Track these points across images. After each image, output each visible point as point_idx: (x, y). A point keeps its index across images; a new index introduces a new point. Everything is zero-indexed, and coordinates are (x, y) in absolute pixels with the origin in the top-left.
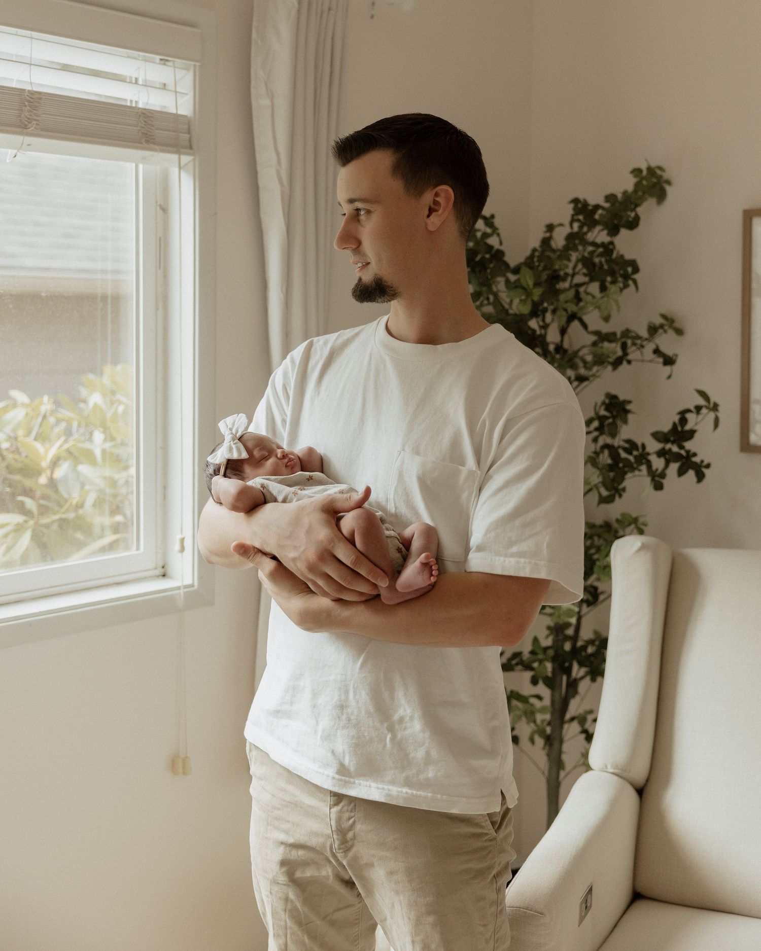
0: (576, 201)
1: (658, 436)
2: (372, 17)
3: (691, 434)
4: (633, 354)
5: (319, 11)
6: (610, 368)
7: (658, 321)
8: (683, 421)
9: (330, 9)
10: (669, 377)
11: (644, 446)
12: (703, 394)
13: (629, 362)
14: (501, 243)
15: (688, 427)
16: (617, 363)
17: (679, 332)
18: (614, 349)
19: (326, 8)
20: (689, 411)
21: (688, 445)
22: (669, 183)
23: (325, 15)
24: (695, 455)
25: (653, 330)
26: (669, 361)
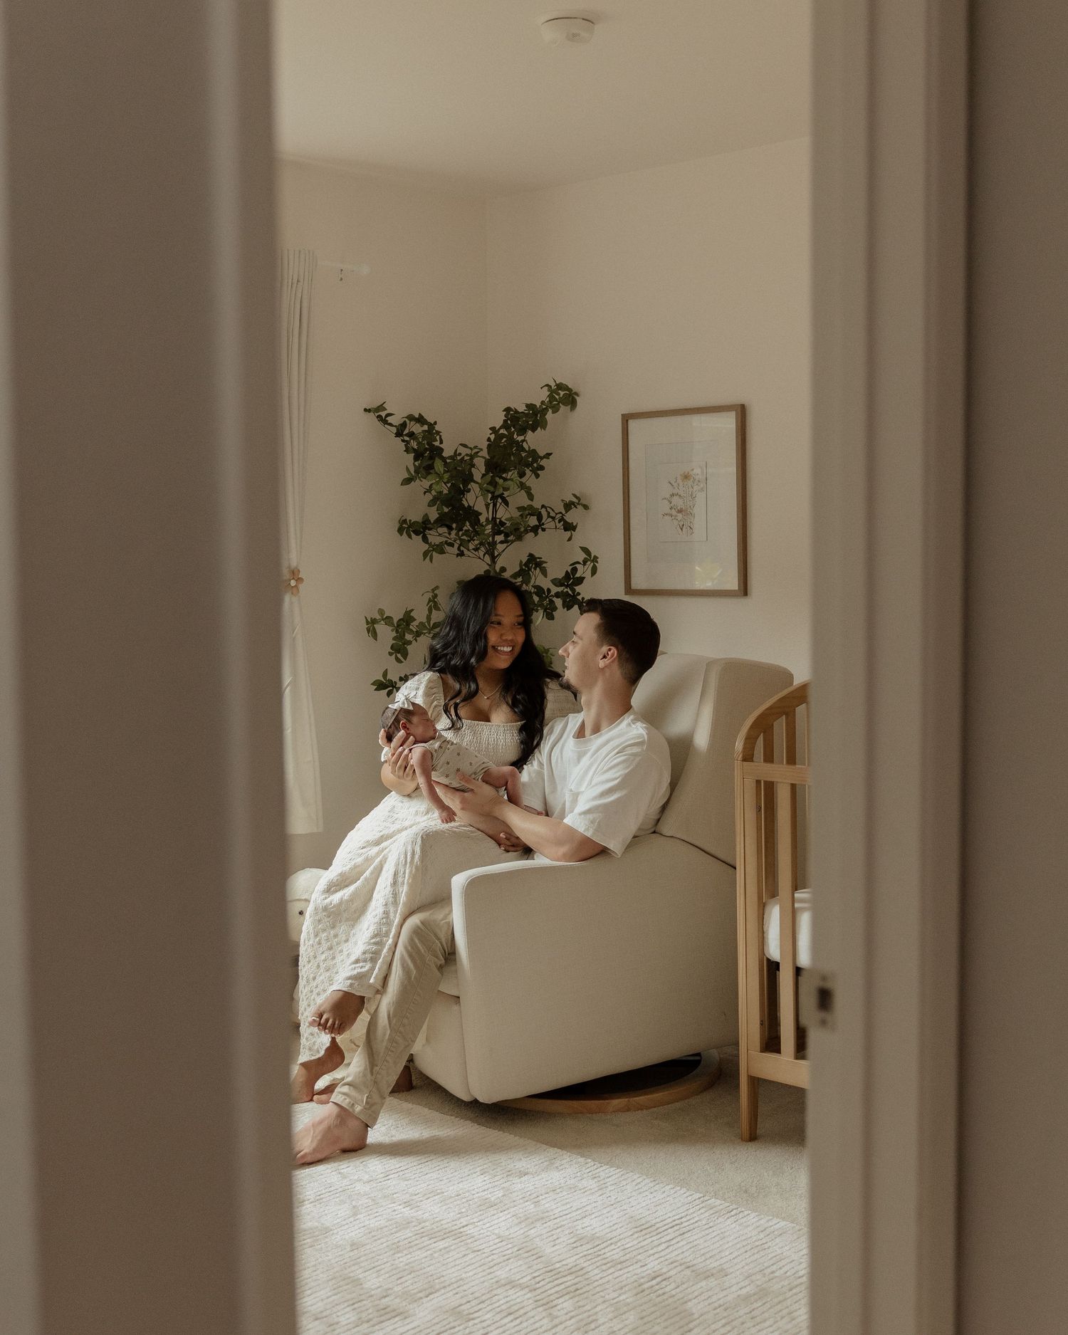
0: (508, 410)
1: (557, 582)
2: (341, 279)
3: (581, 580)
4: (549, 524)
5: (290, 284)
6: (532, 534)
7: (570, 498)
8: (575, 570)
9: (298, 281)
10: (570, 539)
11: (549, 590)
12: (585, 550)
13: (544, 530)
14: (441, 442)
15: (578, 575)
16: (535, 530)
17: (586, 507)
18: (533, 521)
19: (295, 281)
20: (578, 563)
21: (578, 589)
22: (577, 394)
23: (295, 285)
24: (579, 594)
25: (568, 506)
26: (569, 527)
